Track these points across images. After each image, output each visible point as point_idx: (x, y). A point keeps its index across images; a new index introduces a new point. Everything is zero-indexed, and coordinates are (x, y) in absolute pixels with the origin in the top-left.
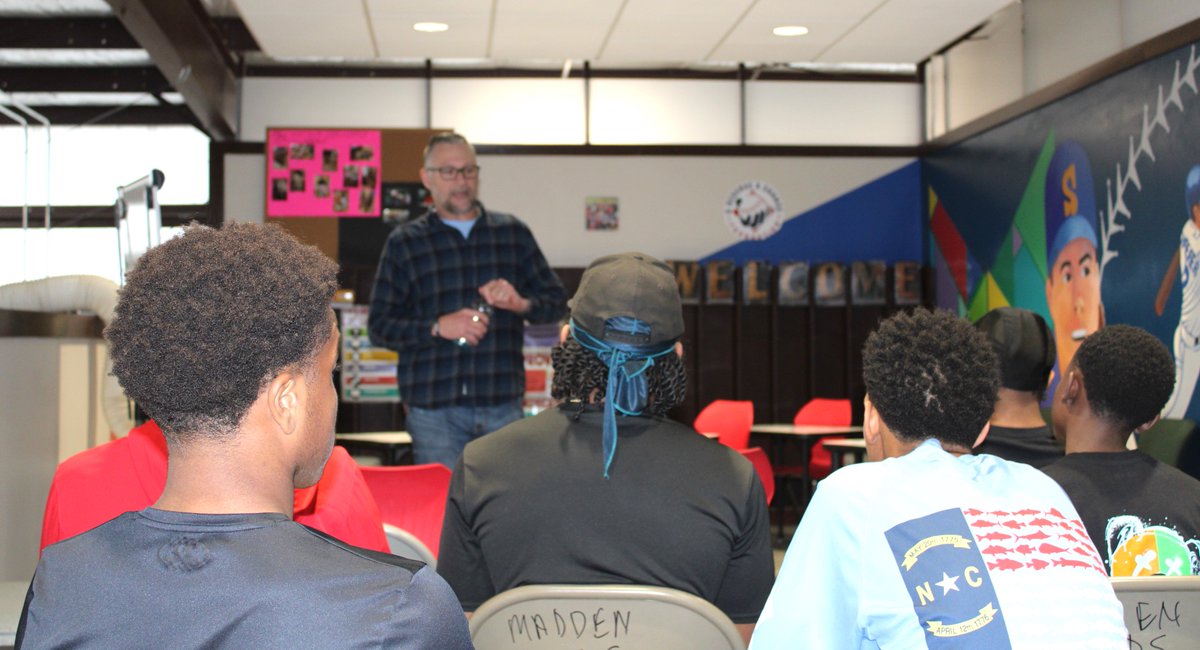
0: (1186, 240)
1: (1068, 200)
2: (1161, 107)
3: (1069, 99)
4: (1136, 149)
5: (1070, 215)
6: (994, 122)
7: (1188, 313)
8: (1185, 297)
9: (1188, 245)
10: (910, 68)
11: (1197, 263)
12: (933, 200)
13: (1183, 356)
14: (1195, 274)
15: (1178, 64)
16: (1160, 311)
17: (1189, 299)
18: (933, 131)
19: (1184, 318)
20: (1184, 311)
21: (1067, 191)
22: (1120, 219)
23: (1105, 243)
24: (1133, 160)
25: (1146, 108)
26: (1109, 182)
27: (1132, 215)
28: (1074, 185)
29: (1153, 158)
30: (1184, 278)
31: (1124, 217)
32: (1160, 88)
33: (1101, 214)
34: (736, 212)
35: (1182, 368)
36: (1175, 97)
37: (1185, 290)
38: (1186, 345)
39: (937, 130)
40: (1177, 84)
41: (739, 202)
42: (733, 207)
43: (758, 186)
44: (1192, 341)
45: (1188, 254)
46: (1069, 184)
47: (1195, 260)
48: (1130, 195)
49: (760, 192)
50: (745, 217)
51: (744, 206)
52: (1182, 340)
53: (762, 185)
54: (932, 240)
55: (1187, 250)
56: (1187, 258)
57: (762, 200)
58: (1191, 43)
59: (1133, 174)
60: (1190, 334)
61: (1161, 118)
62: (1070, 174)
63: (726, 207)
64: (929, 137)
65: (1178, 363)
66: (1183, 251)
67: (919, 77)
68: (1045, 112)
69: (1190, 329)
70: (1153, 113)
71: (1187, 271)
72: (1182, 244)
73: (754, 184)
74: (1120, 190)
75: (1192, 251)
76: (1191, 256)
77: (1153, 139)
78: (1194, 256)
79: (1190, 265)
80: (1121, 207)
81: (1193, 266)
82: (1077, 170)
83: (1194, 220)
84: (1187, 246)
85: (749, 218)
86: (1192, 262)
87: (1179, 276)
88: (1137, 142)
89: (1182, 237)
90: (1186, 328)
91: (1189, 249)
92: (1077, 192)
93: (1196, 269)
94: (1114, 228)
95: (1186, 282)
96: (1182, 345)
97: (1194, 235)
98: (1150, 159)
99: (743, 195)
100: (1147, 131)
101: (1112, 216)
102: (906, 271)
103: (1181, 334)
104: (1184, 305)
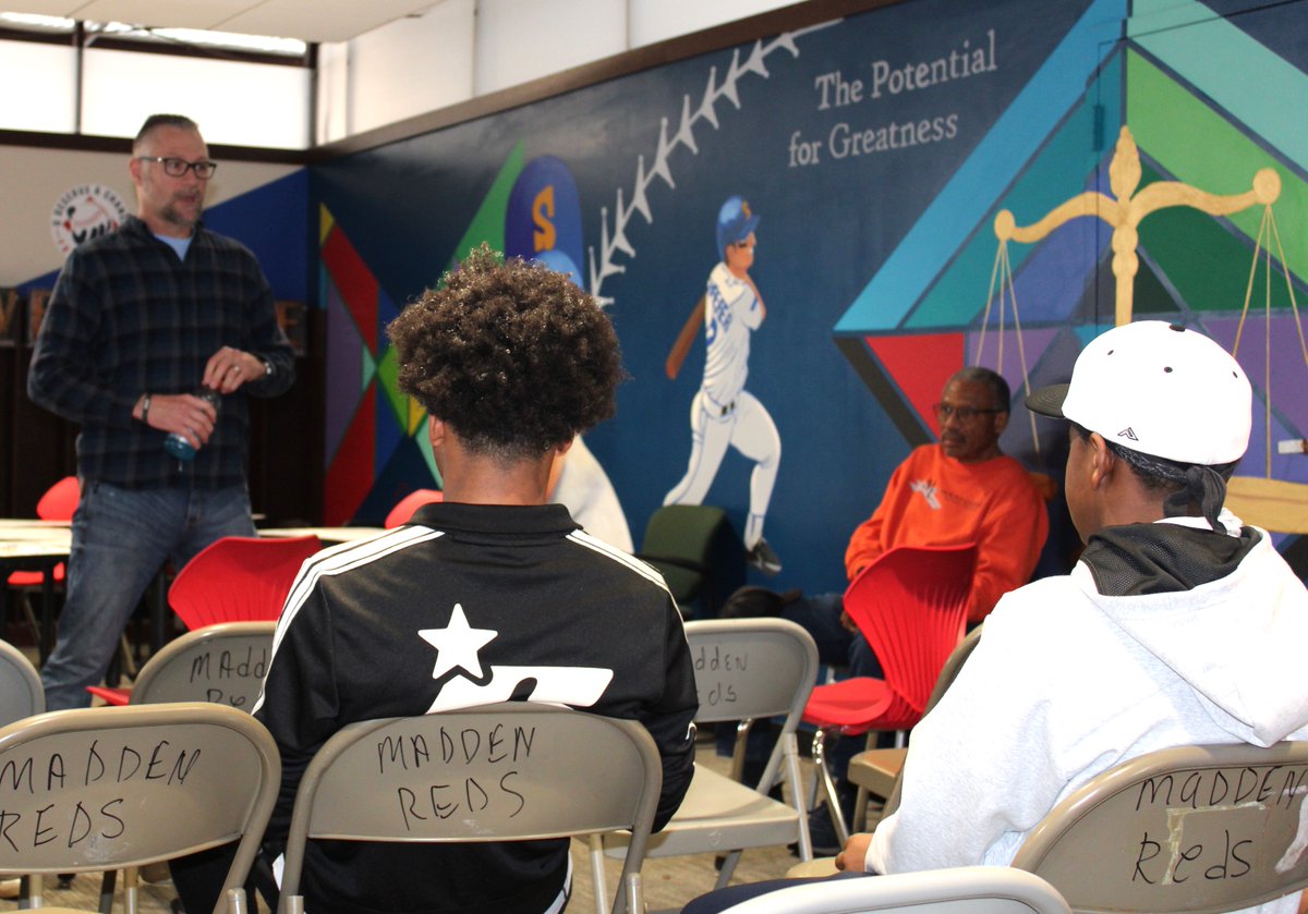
0: (715, 287)
1: (541, 230)
2: (686, 123)
3: (549, 103)
4: (647, 171)
5: (543, 251)
6: (428, 126)
7: (712, 376)
8: (709, 357)
9: (718, 293)
10: (298, 48)
11: (730, 316)
12: (327, 221)
13: (704, 429)
14: (726, 330)
15: (713, 70)
16: (672, 374)
17: (718, 358)
18: (327, 133)
19: (707, 382)
20: (707, 374)
21: (539, 219)
22: (618, 257)
23: (596, 286)
24: (641, 185)
25: (665, 122)
26: (604, 211)
27: (637, 253)
28: (551, 212)
29: (672, 185)
30: (710, 333)
31: (627, 255)
32: (687, 99)
33: (591, 250)
34: (67, 225)
35: (702, 444)
36: (707, 110)
37: (710, 349)
38: (708, 415)
39: (333, 131)
40: (711, 95)
41: (71, 211)
42: (64, 217)
43: (97, 191)
44: (718, 410)
45: (717, 304)
46: (544, 210)
47: (726, 312)
48: (635, 229)
49: (99, 199)
50: (78, 232)
51: (77, 216)
52: (703, 409)
53: (103, 190)
54: (324, 273)
55: (715, 299)
56: (716, 310)
57: (102, 210)
58: (733, 47)
59: (640, 202)
60: (716, 402)
61: (686, 135)
62: (546, 197)
63: (55, 217)
64: (321, 141)
65: (695, 437)
66: (709, 302)
67: (310, 60)
68: (513, 117)
69: (715, 396)
70: (674, 128)
71: (714, 325)
72: (709, 291)
73: (92, 189)
74: (621, 221)
75: (722, 301)
76: (722, 307)
77: (672, 161)
78: (726, 307)
79: (720, 318)
80: (621, 241)
81: (724, 319)
82: (557, 195)
83: (727, 262)
84: (716, 293)
85: (84, 233)
86: (722, 314)
87: (703, 330)
88: (650, 163)
89: (709, 284)
90: (709, 394)
91: (719, 298)
92: (555, 221)
93: (727, 323)
94: (609, 269)
95: (712, 339)
96: (704, 414)
97: (727, 281)
98: (667, 185)
99: (77, 202)
100: (664, 150)
101: (607, 254)
102: (289, 313)
103: (702, 403)
104: (708, 366)
